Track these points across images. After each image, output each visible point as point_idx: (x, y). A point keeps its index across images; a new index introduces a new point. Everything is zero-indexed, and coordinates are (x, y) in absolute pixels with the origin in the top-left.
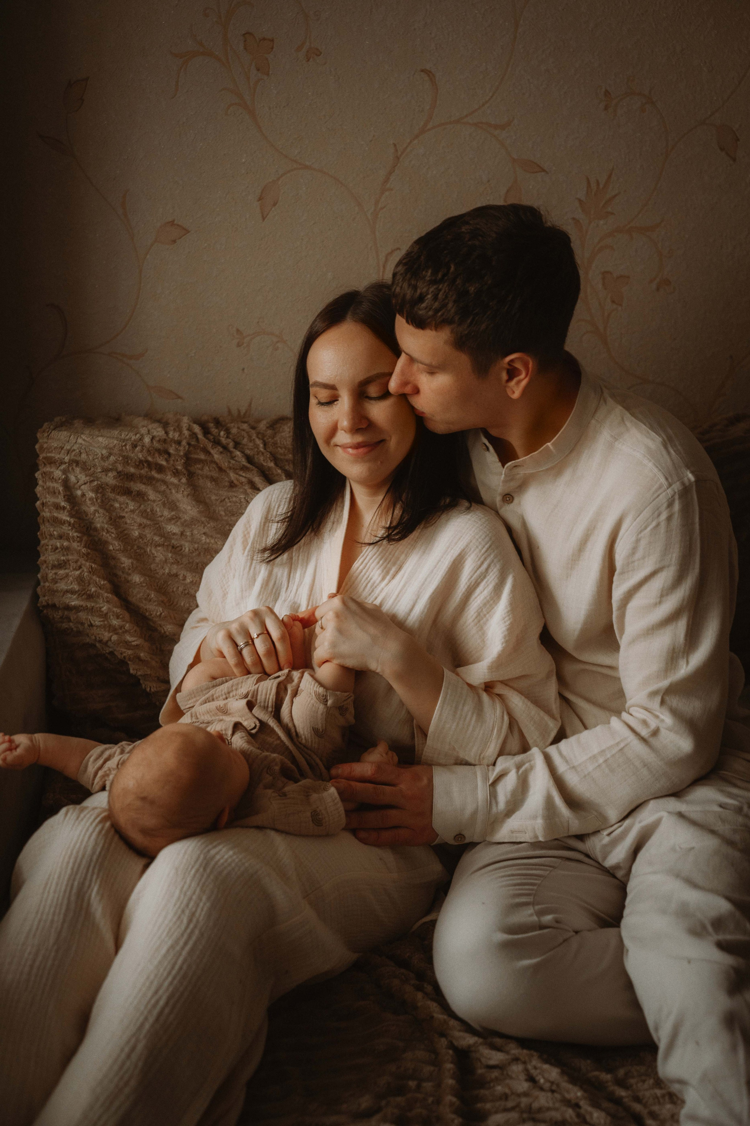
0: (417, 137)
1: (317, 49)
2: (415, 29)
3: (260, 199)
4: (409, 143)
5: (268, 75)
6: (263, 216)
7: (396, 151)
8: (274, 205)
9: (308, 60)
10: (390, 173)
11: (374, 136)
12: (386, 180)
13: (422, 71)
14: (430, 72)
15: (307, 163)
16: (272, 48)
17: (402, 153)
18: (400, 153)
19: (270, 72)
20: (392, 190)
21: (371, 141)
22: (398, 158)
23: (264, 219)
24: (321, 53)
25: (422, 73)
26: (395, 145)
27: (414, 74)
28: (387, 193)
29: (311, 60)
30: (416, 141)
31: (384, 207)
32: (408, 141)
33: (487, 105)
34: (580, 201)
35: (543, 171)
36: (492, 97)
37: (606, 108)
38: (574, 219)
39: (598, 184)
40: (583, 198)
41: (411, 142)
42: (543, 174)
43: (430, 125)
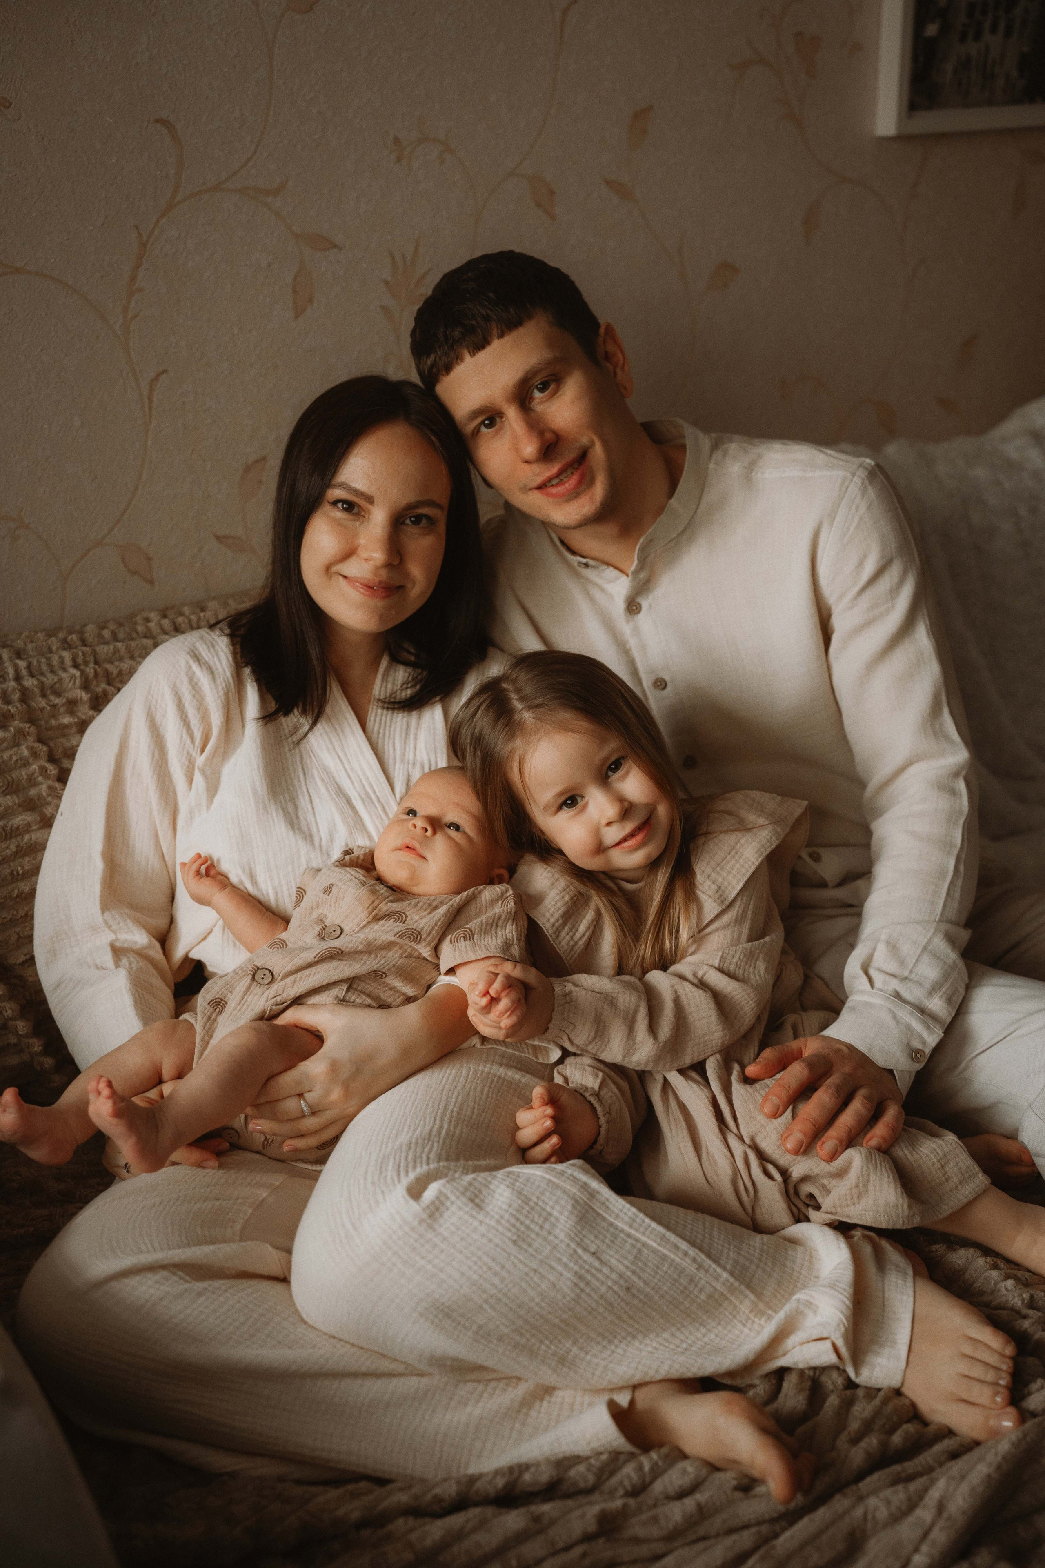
0: (164, 215)
1: (5, 98)
2: (137, 64)
4: (157, 223)
7: (140, 235)
10: (138, 266)
11: (106, 217)
12: (133, 279)
13: (157, 121)
14: (168, 122)
15: (18, 264)
17: (149, 237)
18: (145, 238)
20: (143, 290)
21: (103, 225)
22: (145, 245)
24: (11, 103)
25: (158, 125)
26: (137, 227)
27: (148, 126)
30: (165, 220)
31: (136, 316)
32: (154, 220)
33: (251, 163)
34: (386, 282)
35: (335, 246)
36: (255, 152)
37: (399, 159)
38: (382, 307)
39: (404, 257)
40: (390, 278)
41: (158, 221)
42: (335, 250)
43: (180, 197)
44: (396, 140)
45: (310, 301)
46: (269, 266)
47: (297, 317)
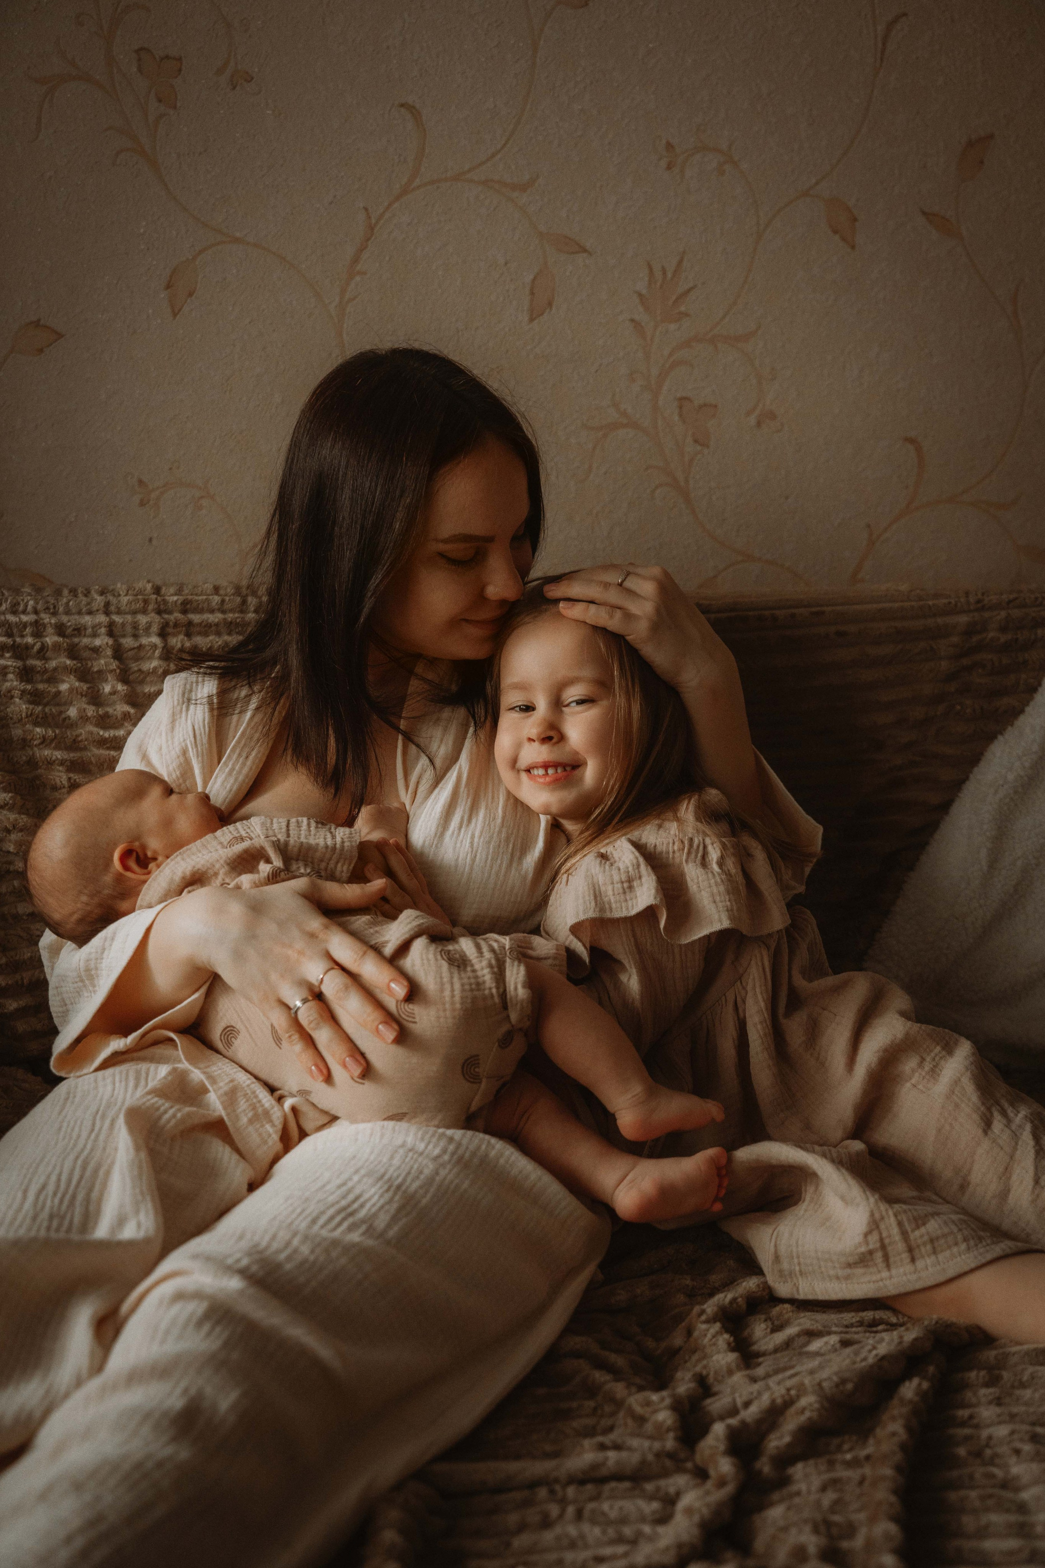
0: (397, 198)
1: (247, 73)
2: (388, 47)
3: (168, 287)
4: (388, 208)
5: (175, 107)
6: (173, 311)
7: (369, 217)
8: (190, 295)
9: (234, 88)
10: (362, 249)
11: (335, 196)
12: (356, 260)
13: (402, 105)
14: (414, 107)
15: (238, 234)
16: (180, 70)
17: (377, 222)
18: (373, 221)
19: (178, 104)
20: (365, 273)
21: (331, 203)
22: (372, 228)
23: (175, 315)
24: (252, 78)
25: (403, 110)
26: (366, 209)
27: (390, 110)
28: (358, 278)
29: (238, 88)
30: (396, 205)
31: (354, 299)
32: (386, 204)
33: (499, 156)
34: (640, 295)
35: (585, 250)
36: (505, 145)
37: (669, 167)
38: (632, 320)
39: (664, 272)
40: (644, 292)
41: (390, 205)
42: (585, 255)
43: (417, 182)
44: (669, 146)
45: (550, 304)
46: (506, 264)
47: (532, 320)
